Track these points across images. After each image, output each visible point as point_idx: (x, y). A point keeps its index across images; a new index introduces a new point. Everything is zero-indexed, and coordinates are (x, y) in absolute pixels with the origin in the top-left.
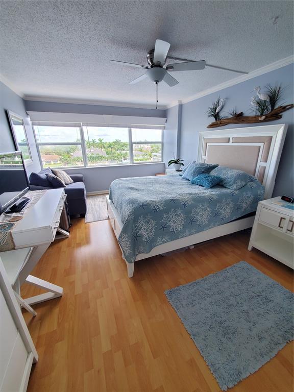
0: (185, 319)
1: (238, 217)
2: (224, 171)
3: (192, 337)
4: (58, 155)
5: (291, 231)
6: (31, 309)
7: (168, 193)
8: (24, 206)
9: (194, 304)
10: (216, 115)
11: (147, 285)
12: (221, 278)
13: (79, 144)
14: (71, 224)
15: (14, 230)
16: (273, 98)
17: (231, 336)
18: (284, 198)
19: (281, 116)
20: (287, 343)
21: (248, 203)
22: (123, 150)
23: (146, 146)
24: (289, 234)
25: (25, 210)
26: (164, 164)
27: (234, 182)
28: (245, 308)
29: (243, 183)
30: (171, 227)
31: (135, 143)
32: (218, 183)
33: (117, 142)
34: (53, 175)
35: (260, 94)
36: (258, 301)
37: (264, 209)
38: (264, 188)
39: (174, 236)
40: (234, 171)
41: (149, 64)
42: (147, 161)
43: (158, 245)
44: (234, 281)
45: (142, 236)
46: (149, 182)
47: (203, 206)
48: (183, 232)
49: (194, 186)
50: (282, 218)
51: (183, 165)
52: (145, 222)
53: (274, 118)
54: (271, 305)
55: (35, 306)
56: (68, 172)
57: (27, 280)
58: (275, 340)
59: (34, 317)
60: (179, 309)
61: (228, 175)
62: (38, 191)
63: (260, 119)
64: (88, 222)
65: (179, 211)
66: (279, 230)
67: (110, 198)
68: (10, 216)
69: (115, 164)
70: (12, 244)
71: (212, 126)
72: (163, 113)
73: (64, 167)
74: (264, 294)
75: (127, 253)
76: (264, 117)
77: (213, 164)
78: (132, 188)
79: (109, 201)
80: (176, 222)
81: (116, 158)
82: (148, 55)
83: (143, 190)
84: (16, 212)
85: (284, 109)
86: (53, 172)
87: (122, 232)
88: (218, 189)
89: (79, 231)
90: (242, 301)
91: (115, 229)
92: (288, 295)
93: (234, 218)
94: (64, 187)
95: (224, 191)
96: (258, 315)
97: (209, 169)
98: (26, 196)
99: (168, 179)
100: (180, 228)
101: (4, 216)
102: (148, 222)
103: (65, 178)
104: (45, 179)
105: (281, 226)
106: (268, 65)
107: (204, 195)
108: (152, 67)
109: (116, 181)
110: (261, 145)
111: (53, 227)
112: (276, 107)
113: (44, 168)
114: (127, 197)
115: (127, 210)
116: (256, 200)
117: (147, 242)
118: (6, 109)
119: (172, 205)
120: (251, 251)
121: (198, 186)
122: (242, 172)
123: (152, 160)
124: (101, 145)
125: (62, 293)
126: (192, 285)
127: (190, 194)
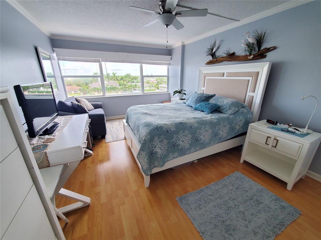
0: (195, 220)
1: (232, 136)
2: (220, 100)
3: (201, 234)
4: (78, 86)
5: (275, 147)
6: (64, 217)
7: (176, 118)
8: (55, 130)
9: (200, 208)
10: (213, 54)
11: (161, 193)
12: (221, 186)
13: (99, 77)
14: (93, 144)
15: (48, 150)
16: (260, 41)
17: (232, 232)
18: (269, 121)
19: (266, 55)
20: (276, 235)
21: (241, 126)
22: (133, 82)
23: (152, 79)
24: (274, 149)
25: (56, 133)
26: (170, 93)
27: (229, 109)
28: (242, 209)
29: (237, 109)
30: (180, 145)
31: (145, 76)
32: (216, 110)
33: (128, 76)
34: (77, 103)
35: (249, 37)
36: (251, 204)
37: (254, 130)
38: (252, 113)
39: (182, 152)
40: (229, 99)
41: (161, 10)
42: (153, 92)
43: (169, 160)
44: (231, 188)
45: (156, 153)
46: (159, 109)
47: (205, 128)
48: (189, 149)
49: (197, 112)
50: (268, 137)
51: (185, 94)
52: (160, 142)
53: (261, 57)
54: (261, 206)
55: (67, 214)
56: (89, 100)
57: (59, 192)
58: (267, 234)
59: (67, 224)
60: (189, 212)
61: (224, 102)
62: (65, 116)
63: (249, 58)
64: (108, 141)
65: (187, 132)
66: (266, 146)
67: (127, 122)
68: (44, 138)
69: (127, 93)
70: (47, 162)
71: (210, 63)
72: (168, 52)
73: (83, 96)
74: (255, 198)
75: (145, 168)
76: (252, 56)
77: (211, 94)
78: (146, 114)
79: (126, 124)
80: (184, 141)
81: (127, 89)
82: (160, 3)
83: (155, 115)
84: (48, 134)
85: (268, 50)
86: (77, 100)
87: (140, 150)
88: (216, 114)
89: (101, 150)
90: (239, 204)
91: (132, 148)
92: (274, 198)
93: (229, 138)
94: (87, 113)
95: (221, 115)
96: (252, 215)
97: (208, 98)
98: (56, 120)
99: (175, 106)
100: (187, 146)
101: (38, 138)
102: (161, 141)
103: (87, 105)
104: (70, 106)
105: (267, 143)
106: (255, 15)
107: (206, 119)
108: (163, 13)
109: (132, 108)
110: (250, 78)
111: (82, 147)
112: (262, 48)
113: (69, 97)
114: (143, 121)
115: (144, 132)
116: (247, 123)
117: (161, 158)
118: (36, 45)
119: (181, 127)
120: (242, 163)
121: (200, 112)
122: (235, 100)
123: (157, 91)
124: (115, 78)
125: (90, 202)
126: (197, 192)
127: (195, 118)
